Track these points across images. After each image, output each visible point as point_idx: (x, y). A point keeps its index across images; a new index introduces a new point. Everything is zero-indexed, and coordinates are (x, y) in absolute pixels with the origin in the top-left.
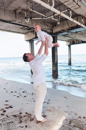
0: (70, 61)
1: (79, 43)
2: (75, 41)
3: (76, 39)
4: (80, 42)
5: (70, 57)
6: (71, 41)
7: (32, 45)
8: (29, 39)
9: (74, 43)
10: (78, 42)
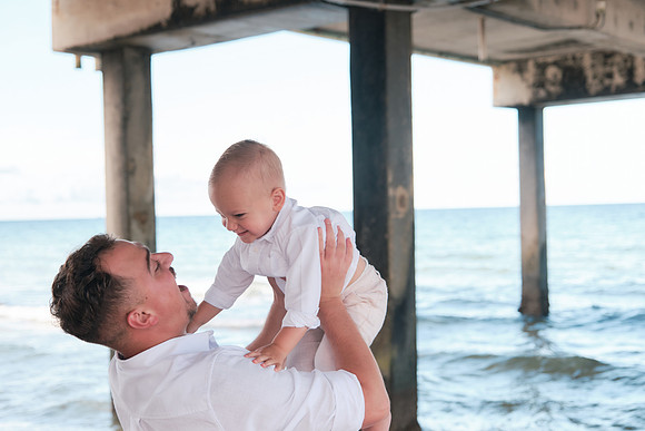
0: (535, 273)
1: (631, 88)
2: (587, 62)
3: (600, 46)
5: (532, 235)
6: (542, 67)
7: (137, 95)
8: (102, 31)
9: (573, 86)
10: (619, 80)
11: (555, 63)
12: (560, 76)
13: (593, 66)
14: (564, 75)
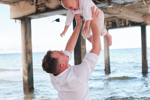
1: (125, 26)
4: (127, 23)
6: (108, 22)
8: (21, 15)
9: (114, 26)
10: (123, 24)
11: (110, 21)
12: (111, 24)
13: (118, 22)
14: (112, 23)
